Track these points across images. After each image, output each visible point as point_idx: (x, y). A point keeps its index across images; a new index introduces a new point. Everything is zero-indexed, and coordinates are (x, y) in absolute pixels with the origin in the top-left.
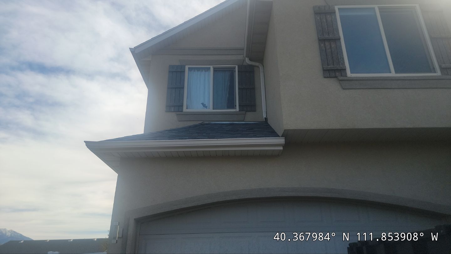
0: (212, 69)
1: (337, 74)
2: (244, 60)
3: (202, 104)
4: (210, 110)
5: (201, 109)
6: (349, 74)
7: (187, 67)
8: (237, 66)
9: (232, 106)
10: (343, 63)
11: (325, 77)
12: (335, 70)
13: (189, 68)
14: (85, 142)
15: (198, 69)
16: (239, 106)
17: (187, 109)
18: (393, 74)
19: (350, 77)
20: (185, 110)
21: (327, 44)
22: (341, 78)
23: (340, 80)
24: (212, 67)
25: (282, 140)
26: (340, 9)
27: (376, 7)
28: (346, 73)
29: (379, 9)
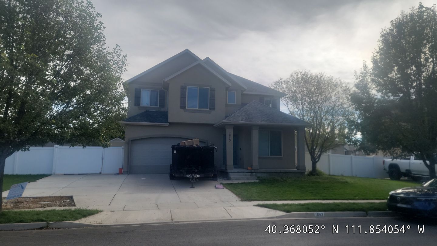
0: (150, 91)
3: (147, 103)
7: (141, 89)
8: (159, 91)
10: (186, 105)
11: (181, 108)
12: (183, 107)
18: (198, 109)
20: (141, 105)
23: (184, 110)
24: (150, 90)
25: (168, 124)
26: (188, 87)
27: (198, 87)
28: (186, 108)
29: (199, 88)
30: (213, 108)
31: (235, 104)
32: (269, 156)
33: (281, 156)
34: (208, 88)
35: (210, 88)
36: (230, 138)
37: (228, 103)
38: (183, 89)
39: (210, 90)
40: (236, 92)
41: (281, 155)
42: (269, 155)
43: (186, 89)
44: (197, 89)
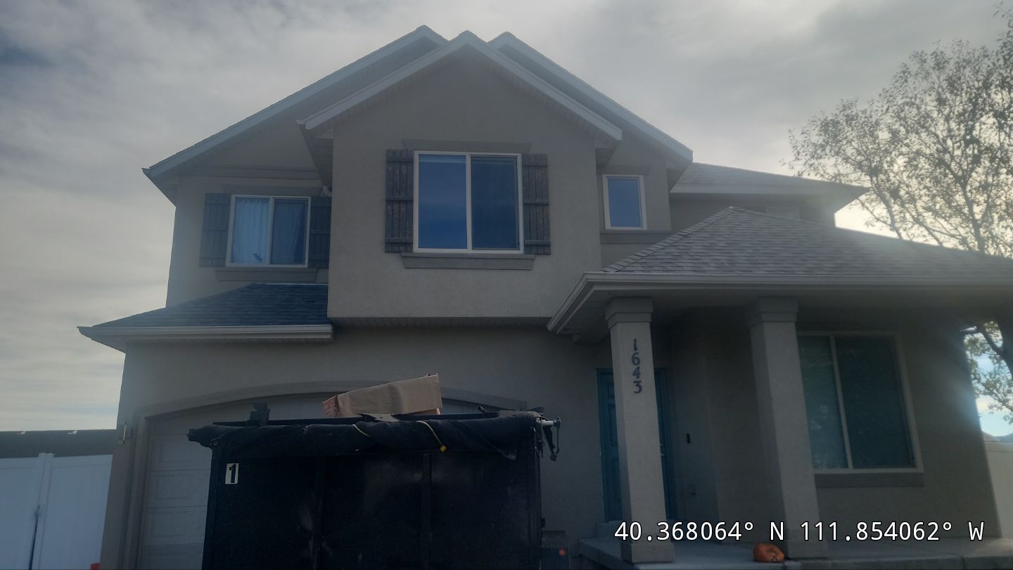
0: (271, 203)
1: (401, 248)
2: (322, 189)
3: (255, 255)
4: (266, 264)
5: (254, 263)
6: (416, 249)
7: (233, 197)
8: (310, 198)
9: (299, 259)
10: (411, 235)
11: (386, 252)
12: (399, 244)
13: (236, 198)
14: (78, 327)
15: (252, 200)
16: (309, 260)
17: (232, 261)
18: (469, 250)
19: (418, 253)
20: (228, 264)
21: (396, 206)
22: (404, 254)
23: (403, 257)
24: (271, 198)
25: (328, 328)
26: (420, 156)
27: (468, 155)
28: (412, 248)
29: (472, 157)
30: (539, 246)
31: (645, 227)
32: (851, 470)
33: (914, 466)
34: (516, 158)
35: (525, 157)
36: (637, 373)
37: (608, 226)
38: (398, 163)
39: (524, 166)
40: (641, 178)
41: (909, 461)
42: (846, 466)
43: (411, 162)
44: (464, 166)
